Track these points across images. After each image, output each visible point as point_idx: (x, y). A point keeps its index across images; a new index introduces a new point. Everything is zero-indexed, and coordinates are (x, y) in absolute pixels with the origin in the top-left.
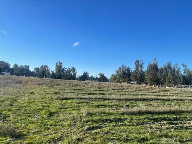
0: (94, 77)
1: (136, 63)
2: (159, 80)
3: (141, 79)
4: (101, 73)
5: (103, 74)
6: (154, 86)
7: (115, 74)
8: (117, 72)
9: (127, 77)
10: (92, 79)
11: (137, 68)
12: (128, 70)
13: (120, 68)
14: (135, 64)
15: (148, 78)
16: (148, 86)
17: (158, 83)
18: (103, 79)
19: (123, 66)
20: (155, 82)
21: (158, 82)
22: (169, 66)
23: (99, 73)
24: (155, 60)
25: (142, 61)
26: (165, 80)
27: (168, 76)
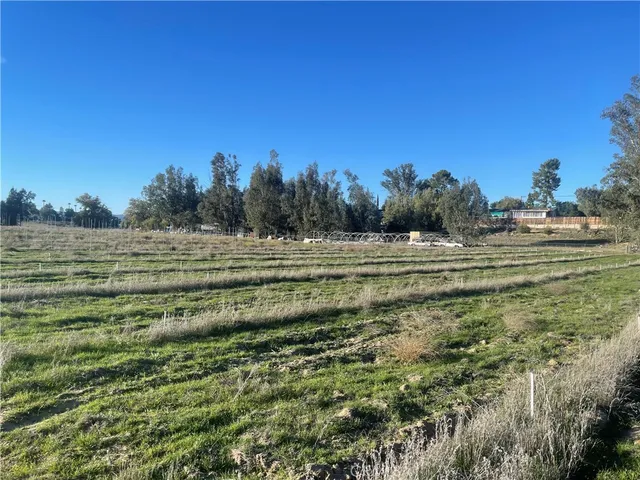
0: (57, 210)
1: (214, 163)
2: (284, 218)
3: (231, 216)
4: (87, 196)
5: (97, 200)
6: (270, 237)
7: (144, 198)
8: (151, 191)
9: (185, 209)
10: (49, 215)
11: (219, 179)
12: (191, 185)
13: (160, 178)
14: (211, 168)
15: (252, 212)
16: (254, 238)
17: (284, 228)
18: (95, 216)
19: (170, 170)
20: (273, 224)
21: (281, 225)
22: (312, 174)
23: (80, 194)
24: (274, 154)
25: (235, 157)
26: (301, 219)
27: (308, 208)
